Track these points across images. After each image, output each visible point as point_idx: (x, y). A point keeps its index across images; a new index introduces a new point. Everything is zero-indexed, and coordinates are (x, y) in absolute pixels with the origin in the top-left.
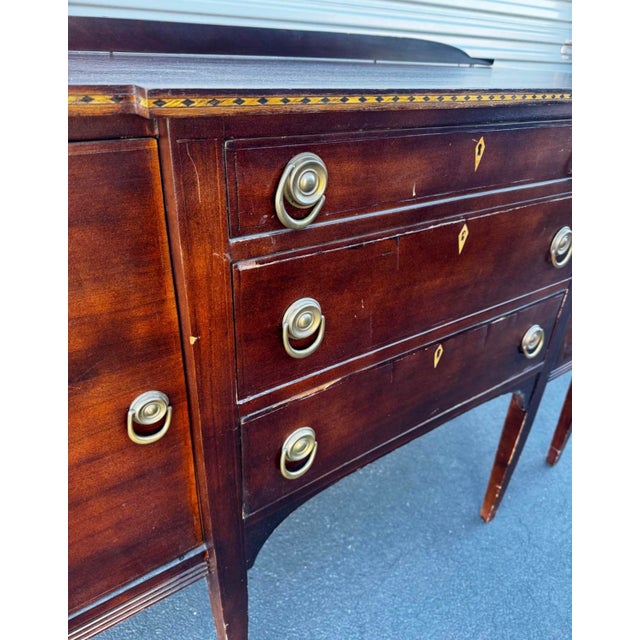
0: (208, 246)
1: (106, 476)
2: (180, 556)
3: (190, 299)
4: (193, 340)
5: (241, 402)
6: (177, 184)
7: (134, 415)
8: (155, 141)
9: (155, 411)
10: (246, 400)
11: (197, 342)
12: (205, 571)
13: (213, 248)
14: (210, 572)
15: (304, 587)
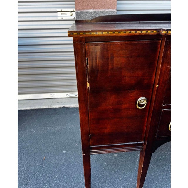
0: (167, 64)
1: (129, 114)
2: (137, 142)
3: (159, 76)
4: (157, 86)
5: (163, 105)
6: (164, 50)
7: (139, 101)
8: (161, 41)
9: (143, 102)
10: (165, 105)
11: (158, 87)
12: (141, 149)
13: (168, 65)
14: (142, 150)
15: (161, 173)
